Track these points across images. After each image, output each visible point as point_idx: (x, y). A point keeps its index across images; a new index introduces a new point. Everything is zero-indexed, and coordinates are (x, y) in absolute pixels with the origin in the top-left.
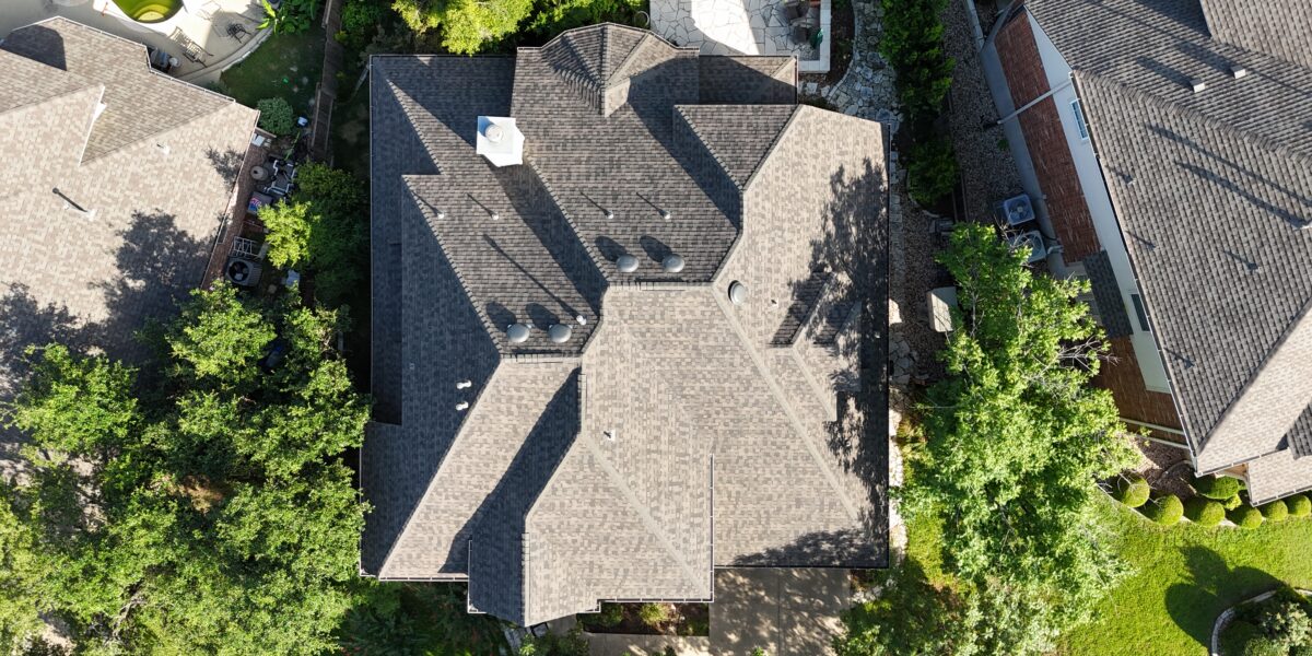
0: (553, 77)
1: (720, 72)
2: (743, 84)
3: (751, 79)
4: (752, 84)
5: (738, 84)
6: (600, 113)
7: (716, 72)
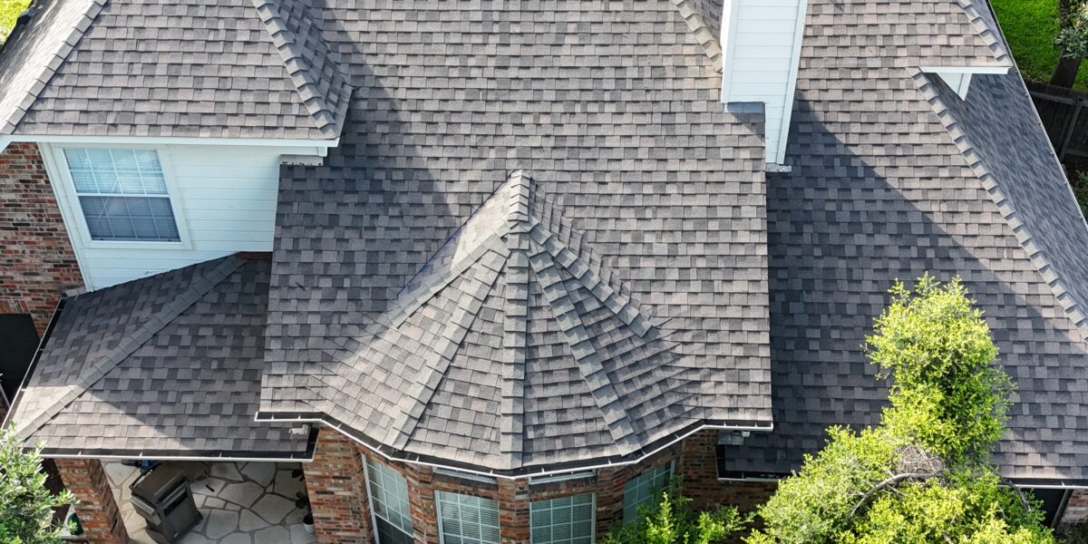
0: (663, 312)
1: (216, 408)
2: (161, 373)
3: (136, 386)
4: (135, 373)
5: (173, 371)
6: (533, 184)
7: (228, 410)
